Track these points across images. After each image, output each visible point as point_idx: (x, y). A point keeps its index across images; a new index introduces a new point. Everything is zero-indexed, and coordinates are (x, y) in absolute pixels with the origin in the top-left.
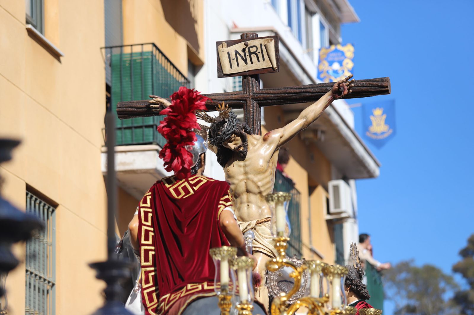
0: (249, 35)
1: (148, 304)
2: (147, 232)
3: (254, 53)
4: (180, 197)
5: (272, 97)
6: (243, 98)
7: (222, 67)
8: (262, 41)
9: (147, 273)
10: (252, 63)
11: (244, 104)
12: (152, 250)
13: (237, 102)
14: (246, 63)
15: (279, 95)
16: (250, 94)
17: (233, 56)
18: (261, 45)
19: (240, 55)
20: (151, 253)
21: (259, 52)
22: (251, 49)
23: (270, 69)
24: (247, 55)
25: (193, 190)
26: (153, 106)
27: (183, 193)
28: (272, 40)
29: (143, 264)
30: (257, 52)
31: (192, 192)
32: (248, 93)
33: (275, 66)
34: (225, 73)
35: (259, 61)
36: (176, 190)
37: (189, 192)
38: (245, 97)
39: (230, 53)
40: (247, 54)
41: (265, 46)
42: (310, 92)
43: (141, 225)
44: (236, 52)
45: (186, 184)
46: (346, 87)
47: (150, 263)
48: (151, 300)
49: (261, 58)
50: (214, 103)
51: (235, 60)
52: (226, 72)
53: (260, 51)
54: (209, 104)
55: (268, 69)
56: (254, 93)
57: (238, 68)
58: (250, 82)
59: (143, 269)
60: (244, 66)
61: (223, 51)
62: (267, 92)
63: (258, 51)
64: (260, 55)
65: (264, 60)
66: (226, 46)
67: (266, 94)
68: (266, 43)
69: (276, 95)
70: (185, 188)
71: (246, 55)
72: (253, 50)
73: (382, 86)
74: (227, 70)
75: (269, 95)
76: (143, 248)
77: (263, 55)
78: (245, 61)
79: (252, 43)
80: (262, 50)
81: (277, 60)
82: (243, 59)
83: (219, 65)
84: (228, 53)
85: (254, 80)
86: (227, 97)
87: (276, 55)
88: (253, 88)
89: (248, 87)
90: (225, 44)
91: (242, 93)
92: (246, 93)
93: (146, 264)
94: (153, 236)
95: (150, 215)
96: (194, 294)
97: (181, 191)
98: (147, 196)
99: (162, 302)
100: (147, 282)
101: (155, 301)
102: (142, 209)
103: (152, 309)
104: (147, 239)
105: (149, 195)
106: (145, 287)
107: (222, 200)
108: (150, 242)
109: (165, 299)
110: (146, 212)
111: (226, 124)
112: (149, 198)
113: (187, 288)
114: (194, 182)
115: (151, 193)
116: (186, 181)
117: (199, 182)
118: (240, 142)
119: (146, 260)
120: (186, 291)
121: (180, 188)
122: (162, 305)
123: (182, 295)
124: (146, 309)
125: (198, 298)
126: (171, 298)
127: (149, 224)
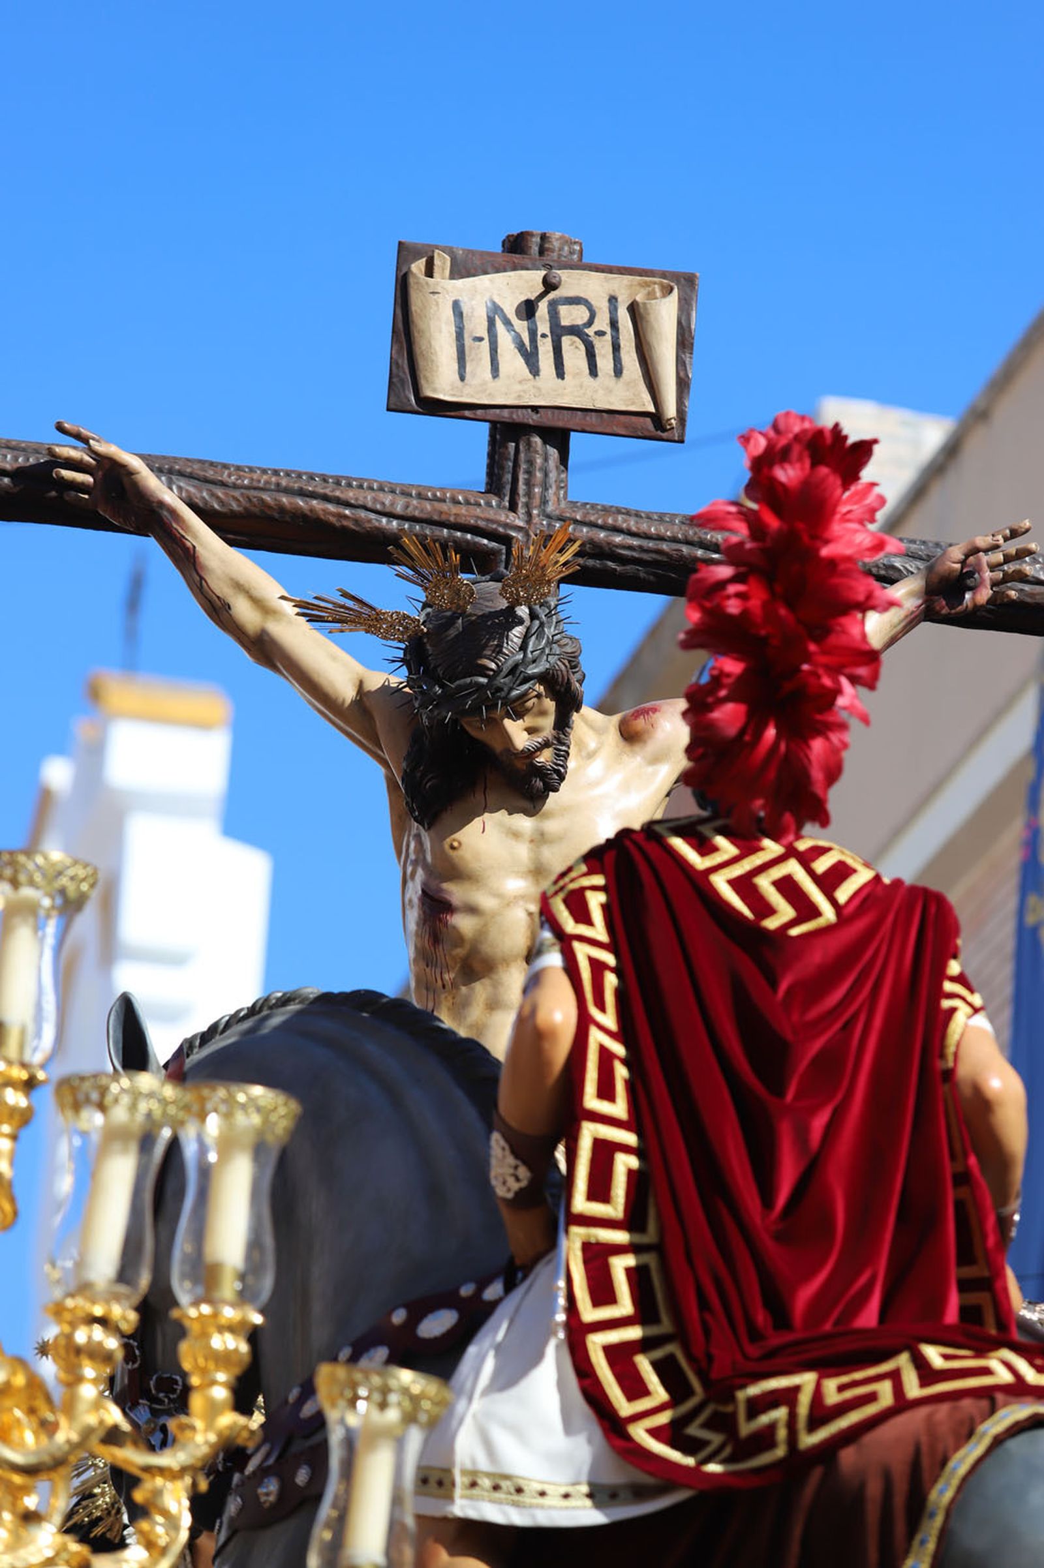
0: (556, 244)
1: (625, 1407)
2: (606, 1056)
3: (574, 331)
4: (771, 923)
5: (631, 548)
6: (494, 526)
7: (421, 363)
8: (624, 288)
9: (597, 1256)
10: (560, 372)
11: (494, 553)
12: (626, 1149)
13: (467, 542)
14: (535, 371)
15: (665, 546)
16: (529, 514)
17: (477, 325)
18: (613, 300)
19: (507, 323)
20: (625, 1163)
21: (600, 333)
22: (563, 310)
23: (641, 419)
24: (544, 336)
25: (832, 901)
26: (67, 474)
27: (785, 910)
28: (671, 290)
29: (581, 1205)
30: (590, 331)
31: (829, 914)
32: (521, 510)
33: (671, 411)
34: (429, 393)
35: (593, 371)
36: (743, 885)
37: (815, 912)
38: (506, 525)
39: (465, 310)
40: (543, 327)
41: (633, 309)
43: (584, 1022)
44: (494, 313)
45: (793, 868)
46: (988, 575)
47: (615, 1209)
48: (635, 1388)
49: (605, 363)
50: (356, 521)
51: (485, 344)
52: (435, 390)
53: (608, 329)
54: (332, 519)
55: (634, 419)
56: (549, 517)
57: (493, 385)
58: (539, 461)
59: (578, 1233)
60: (520, 382)
61: (433, 293)
62: (610, 521)
63: (597, 326)
64: (603, 348)
65: (618, 371)
66: (447, 272)
67: (602, 527)
68: (639, 298)
69: (651, 544)
70: (787, 886)
71: (539, 334)
72: (571, 316)
74: (441, 381)
75: (618, 539)
76: (589, 1132)
77: (616, 348)
78: (530, 358)
79: (572, 282)
80: (614, 324)
81: (683, 384)
82: (521, 347)
83: (400, 352)
84: (456, 305)
85: (553, 453)
86: (416, 507)
87: (680, 363)
88: (546, 488)
89: (528, 483)
90: (442, 262)
91: (489, 504)
92: (513, 507)
93: (597, 1209)
94: (630, 1085)
95: (611, 980)
96: (990, 1397)
97: (775, 898)
98: (583, 890)
99: (758, 1406)
100: (603, 1293)
101: (660, 1394)
102: (582, 951)
103: (654, 1433)
104: (606, 1091)
105: (595, 888)
106: (589, 1314)
107: (953, 979)
108: (619, 1108)
109: (789, 1397)
110: (598, 967)
111: (518, 631)
112: (596, 901)
113: (921, 1364)
114: (822, 865)
115: (599, 880)
116: (790, 852)
117: (841, 872)
118: (548, 723)
119: (600, 1190)
120: (927, 1374)
121: (764, 883)
122: (764, 1419)
123: (914, 1391)
124: (614, 1427)
125: (1037, 1421)
126: (832, 1398)
127: (609, 1021)
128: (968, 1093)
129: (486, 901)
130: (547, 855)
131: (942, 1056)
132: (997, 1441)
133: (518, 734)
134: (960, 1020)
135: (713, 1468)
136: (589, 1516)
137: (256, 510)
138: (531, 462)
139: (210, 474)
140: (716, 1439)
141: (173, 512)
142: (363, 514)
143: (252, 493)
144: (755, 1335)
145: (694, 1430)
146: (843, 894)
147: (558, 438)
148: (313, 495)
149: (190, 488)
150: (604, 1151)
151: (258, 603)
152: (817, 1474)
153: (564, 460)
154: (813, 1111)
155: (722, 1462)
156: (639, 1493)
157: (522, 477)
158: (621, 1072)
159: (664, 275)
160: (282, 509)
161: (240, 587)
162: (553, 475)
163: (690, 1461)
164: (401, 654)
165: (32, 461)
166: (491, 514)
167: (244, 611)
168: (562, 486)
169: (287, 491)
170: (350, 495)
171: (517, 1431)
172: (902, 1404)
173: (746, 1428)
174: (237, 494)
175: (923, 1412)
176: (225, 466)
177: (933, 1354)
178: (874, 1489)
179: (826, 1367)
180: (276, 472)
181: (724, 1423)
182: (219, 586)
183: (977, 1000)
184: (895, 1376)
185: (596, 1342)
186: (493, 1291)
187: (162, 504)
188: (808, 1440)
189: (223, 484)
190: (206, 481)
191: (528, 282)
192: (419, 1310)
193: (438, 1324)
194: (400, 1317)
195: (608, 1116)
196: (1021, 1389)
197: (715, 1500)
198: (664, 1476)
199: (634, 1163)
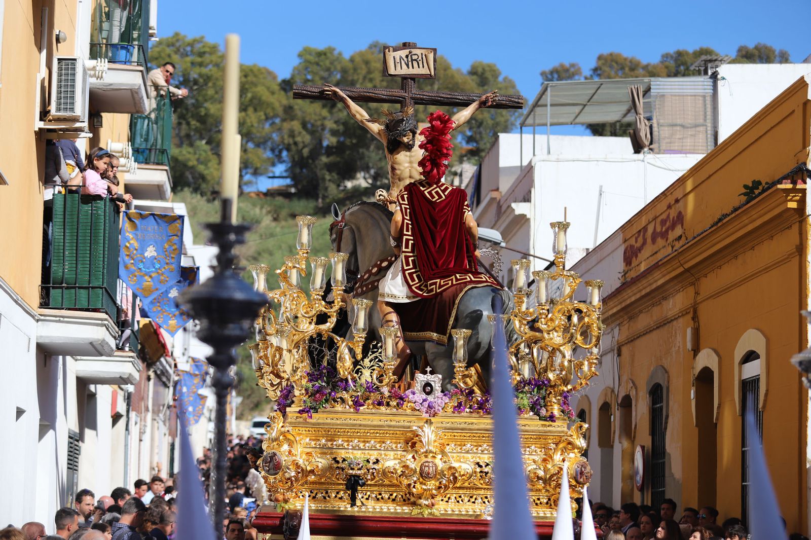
0: (411, 44)
1: (411, 284)
2: (407, 224)
3: (415, 60)
4: (434, 200)
5: (427, 98)
7: (388, 68)
8: (423, 51)
9: (407, 258)
10: (413, 68)
11: (403, 101)
12: (411, 240)
14: (408, 68)
15: (433, 98)
16: (409, 93)
17: (398, 60)
18: (422, 54)
19: (403, 59)
20: (411, 242)
21: (420, 60)
22: (413, 56)
23: (428, 75)
25: (444, 195)
27: (437, 197)
28: (432, 52)
29: (404, 249)
30: (418, 60)
31: (444, 197)
33: (433, 74)
34: (389, 73)
35: (419, 67)
36: (430, 193)
37: (442, 197)
38: (405, 96)
39: (395, 58)
40: (410, 60)
41: (425, 55)
42: (459, 99)
43: (404, 219)
44: (401, 58)
45: (438, 189)
46: (490, 100)
47: (409, 250)
48: (413, 280)
49: (421, 65)
51: (399, 64)
55: (426, 75)
56: (412, 94)
57: (401, 71)
58: (410, 84)
59: (404, 254)
60: (406, 70)
61: (390, 55)
64: (420, 63)
65: (423, 67)
66: (392, 51)
67: (422, 95)
68: (426, 53)
69: (430, 98)
70: (437, 193)
72: (415, 57)
73: (518, 103)
74: (392, 71)
75: (425, 97)
76: (405, 237)
77: (423, 63)
78: (407, 65)
79: (414, 51)
80: (422, 58)
81: (435, 69)
82: (406, 63)
83: (384, 66)
85: (413, 82)
86: (388, 93)
87: (434, 65)
88: (411, 88)
90: (391, 49)
91: (401, 93)
92: (406, 92)
93: (407, 250)
94: (412, 229)
95: (408, 210)
96: (466, 284)
97: (435, 195)
98: (403, 195)
99: (431, 284)
100: (408, 264)
101: (417, 281)
102: (403, 206)
103: (416, 288)
104: (408, 231)
106: (406, 268)
107: (465, 206)
108: (410, 233)
109: (436, 283)
110: (405, 208)
111: (404, 122)
112: (406, 196)
113: (456, 277)
114: (442, 188)
115: (406, 193)
116: (438, 187)
117: (447, 188)
118: (411, 137)
119: (407, 247)
120: (457, 280)
121: (433, 192)
122: (432, 287)
123: (454, 283)
124: (410, 287)
125: (473, 288)
126: (442, 284)
127: (408, 218)
128: (467, 226)
129: (402, 168)
130: (412, 159)
131: (463, 220)
132: (466, 292)
133: (405, 140)
134: (466, 213)
135: (425, 294)
136: (407, 301)
137: (359, 96)
138: (408, 84)
139: (352, 90)
140: (425, 289)
141: (345, 99)
142: (379, 95)
143: (359, 93)
145: (422, 287)
146: (446, 194)
147: (413, 80)
148: (370, 93)
149: (348, 93)
150: (407, 240)
151: (361, 115)
152: (440, 296)
156: (414, 297)
157: (407, 87)
158: (410, 226)
159: (431, 49)
162: (413, 86)
163: (421, 293)
165: (319, 90)
167: (358, 116)
169: (365, 92)
170: (377, 92)
172: (453, 285)
173: (429, 288)
174: (356, 93)
175: (455, 287)
176: (355, 88)
177: (458, 275)
178: (447, 300)
179: (441, 278)
180: (364, 88)
181: (426, 286)
182: (354, 111)
183: (469, 209)
184: (452, 280)
185: (407, 273)
186: (393, 259)
187: (343, 97)
188: (438, 291)
189: (354, 92)
191: (406, 52)
192: (382, 262)
193: (385, 264)
194: (379, 263)
195: (408, 235)
196: (471, 282)
197: (424, 299)
198: (417, 295)
199: (412, 242)
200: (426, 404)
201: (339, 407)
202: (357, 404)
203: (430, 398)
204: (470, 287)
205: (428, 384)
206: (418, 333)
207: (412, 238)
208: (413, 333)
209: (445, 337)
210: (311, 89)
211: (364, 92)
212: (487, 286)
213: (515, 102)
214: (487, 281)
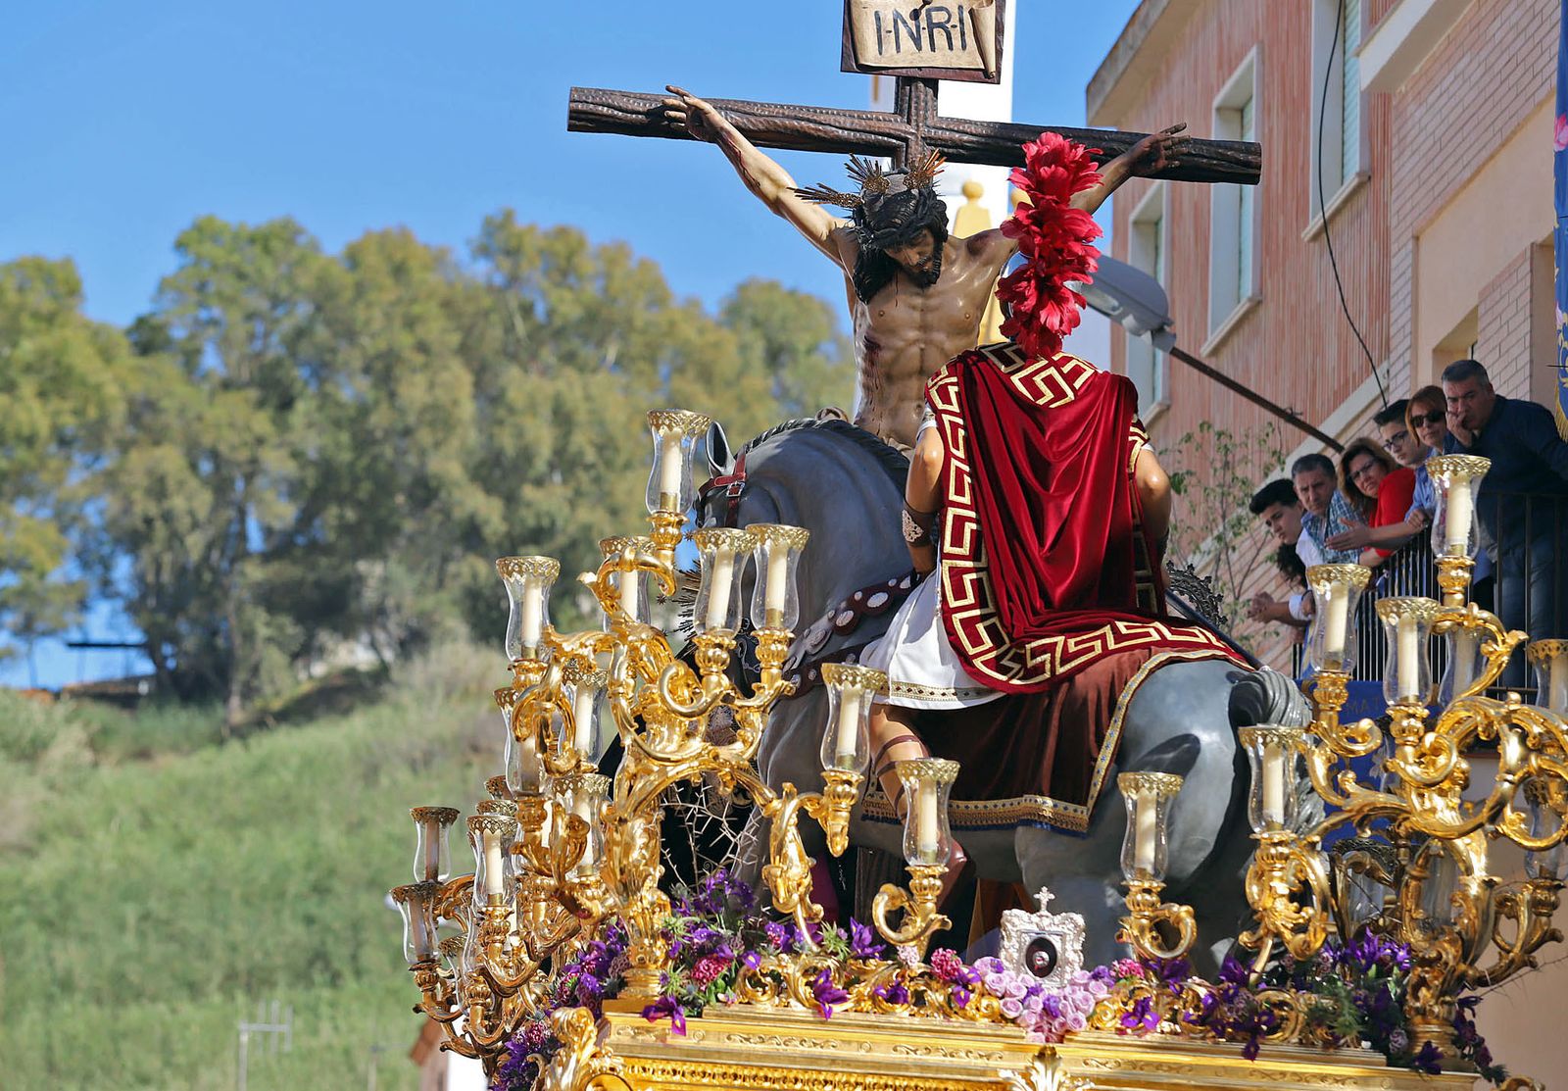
1: (971, 651)
2: (959, 472)
3: (940, 25)
4: (1041, 402)
6: (899, 133)
7: (858, 46)
9: (956, 574)
10: (933, 49)
11: (900, 147)
12: (970, 520)
13: (882, 140)
14: (919, 48)
16: (918, 126)
17: (888, 24)
18: (960, 8)
19: (904, 22)
20: (969, 527)
21: (954, 26)
22: (934, 14)
23: (977, 72)
24: (924, 29)
25: (1072, 388)
26: (672, 113)
27: (1049, 395)
29: (948, 548)
30: (948, 25)
31: (1071, 395)
32: (913, 123)
33: (992, 68)
34: (863, 61)
35: (951, 47)
36: (1028, 381)
37: (1064, 395)
38: (905, 132)
39: (881, 16)
40: (923, 24)
41: (971, 12)
43: (948, 456)
44: (897, 17)
45: (1052, 371)
46: (1163, 152)
47: (965, 550)
48: (976, 641)
49: (957, 42)
50: (825, 132)
51: (892, 34)
52: (866, 60)
53: (958, 24)
54: (810, 131)
55: (973, 72)
56: (928, 127)
57: (897, 56)
58: (922, 96)
59: (947, 563)
60: (911, 54)
61: (864, 8)
62: (961, 128)
63: (951, 24)
64: (956, 34)
65: (964, 47)
67: (957, 132)
68: (975, 7)
70: (1049, 381)
71: (921, 28)
72: (939, 17)
73: (1247, 164)
74: (870, 54)
75: (966, 138)
76: (951, 512)
77: (963, 34)
78: (917, 41)
80: (961, 21)
81: (998, 53)
82: (911, 35)
83: (847, 40)
84: (876, 13)
85: (930, 91)
86: (857, 124)
87: (997, 41)
88: (926, 111)
89: (916, 108)
91: (896, 121)
92: (909, 122)
93: (956, 551)
94: (972, 486)
95: (961, 433)
97: (1043, 387)
98: (947, 384)
99: (1035, 653)
100: (960, 593)
101: (988, 643)
102: (946, 418)
103: (984, 663)
104: (960, 491)
105: (952, 384)
106: (953, 604)
107: (1134, 425)
108: (966, 500)
109: (1052, 648)
110: (954, 425)
111: (913, 202)
112: (953, 390)
113: (1115, 631)
114: (1066, 369)
115: (954, 379)
116: (1051, 363)
117: (1077, 372)
118: (929, 250)
119: (957, 541)
120: (1119, 637)
121: (1038, 379)
122: (1039, 659)
123: (1112, 645)
124: (966, 660)
125: (1171, 661)
126: (1072, 648)
127: (961, 454)
128: (1140, 484)
129: (896, 343)
130: (930, 317)
131: (1129, 466)
132: (1152, 672)
133: (913, 255)
134: (1137, 447)
135: (1015, 682)
136: (956, 704)
137: (772, 128)
138: (918, 97)
139: (747, 109)
140: (1016, 667)
141: (728, 133)
142: (829, 128)
143: (770, 119)
144: (1035, 613)
145: (1005, 662)
146: (1077, 384)
147: (933, 84)
148: (802, 119)
150: (959, 521)
151: (775, 182)
152: (1065, 686)
153: (936, 94)
154: (1063, 497)
155: (1019, 679)
156: (979, 693)
157: (913, 105)
158: (967, 480)
160: (786, 128)
161: (764, 173)
162: (930, 104)
163: (1004, 678)
164: (851, 214)
165: (653, 106)
166: (897, 126)
167: (767, 186)
168: (935, 108)
169: (788, 117)
170: (822, 118)
171: (918, 662)
172: (1106, 652)
173: (1030, 663)
174: (762, 119)
175: (1116, 656)
176: (755, 104)
177: (1121, 625)
178: (1092, 696)
179: (1069, 632)
180: (782, 107)
181: (1019, 658)
182: (753, 173)
183: (1146, 436)
184: (1103, 637)
185: (957, 617)
186: (905, 584)
187: (722, 128)
188: (1060, 670)
189: (754, 114)
190: (745, 113)
192: (869, 593)
193: (877, 600)
194: (858, 596)
195: (961, 503)
196: (1164, 643)
197: (1015, 698)
198: (992, 686)
199: (974, 526)
200: (1038, 1005)
201: (766, 1004)
202: (824, 996)
203: (1050, 986)
204: (1162, 657)
205: (1041, 944)
206: (990, 804)
207: (972, 514)
208: (972, 804)
209: (1080, 808)
210: (623, 103)
211: (785, 116)
212: (1214, 657)
213: (1238, 162)
214: (1209, 646)
